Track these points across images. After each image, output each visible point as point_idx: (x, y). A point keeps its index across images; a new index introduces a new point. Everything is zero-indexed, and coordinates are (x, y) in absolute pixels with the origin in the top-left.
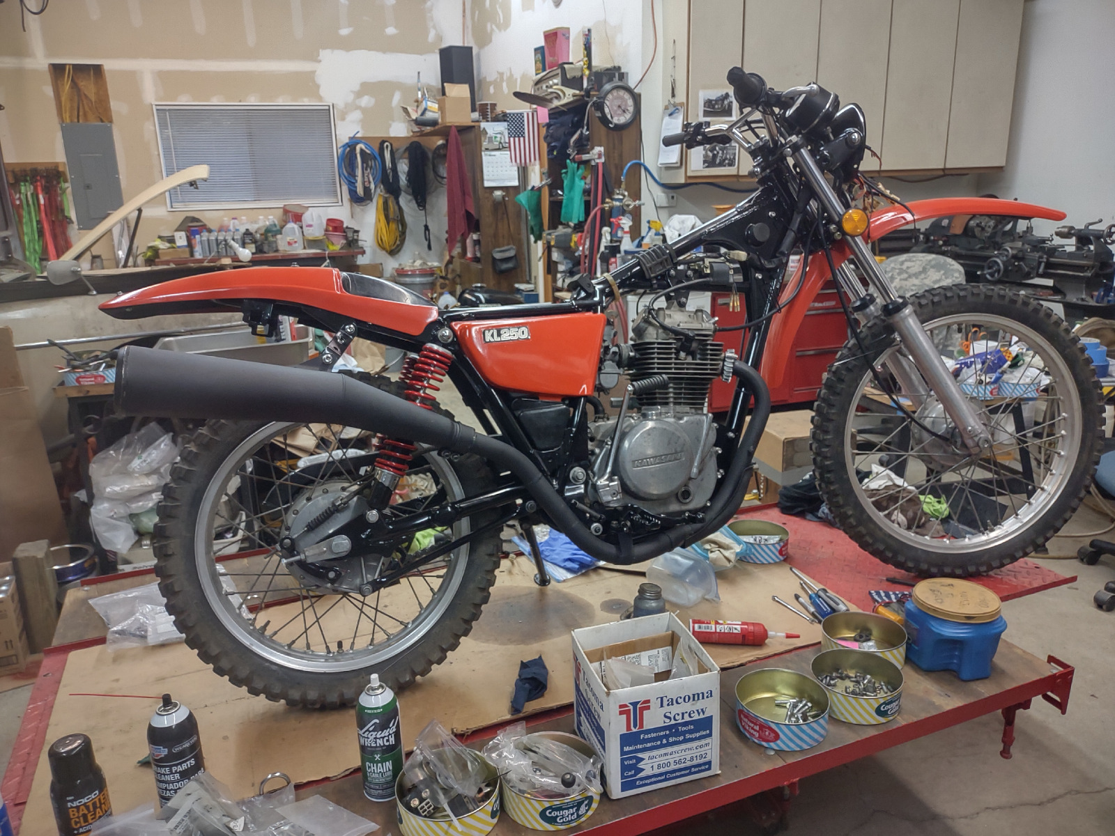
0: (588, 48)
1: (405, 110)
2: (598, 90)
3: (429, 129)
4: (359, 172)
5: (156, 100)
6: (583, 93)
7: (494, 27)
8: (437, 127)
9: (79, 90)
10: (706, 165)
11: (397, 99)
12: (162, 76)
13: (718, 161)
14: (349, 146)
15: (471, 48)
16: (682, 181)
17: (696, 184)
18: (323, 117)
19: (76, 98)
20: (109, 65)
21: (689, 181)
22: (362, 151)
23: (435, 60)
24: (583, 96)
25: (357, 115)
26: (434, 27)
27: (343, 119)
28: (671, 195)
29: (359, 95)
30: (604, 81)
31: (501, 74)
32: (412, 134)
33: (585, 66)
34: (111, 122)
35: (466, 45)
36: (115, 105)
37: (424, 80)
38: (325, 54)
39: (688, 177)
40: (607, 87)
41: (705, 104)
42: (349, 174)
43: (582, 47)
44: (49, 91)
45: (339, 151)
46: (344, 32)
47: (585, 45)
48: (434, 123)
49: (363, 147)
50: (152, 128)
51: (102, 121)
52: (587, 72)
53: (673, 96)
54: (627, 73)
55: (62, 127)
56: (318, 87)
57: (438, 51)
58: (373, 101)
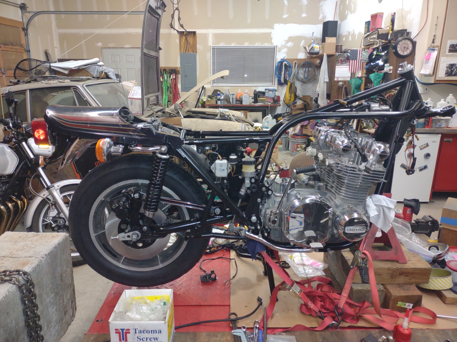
0: (393, 21)
1: (305, 48)
2: (395, 40)
3: (315, 56)
4: (283, 73)
5: (212, 44)
6: (387, 42)
7: (349, 12)
8: (318, 55)
9: (187, 41)
10: (447, 75)
11: (302, 43)
12: (216, 36)
13: (453, 73)
14: (280, 63)
15: (337, 22)
16: (433, 82)
17: (440, 83)
18: (272, 51)
19: (186, 44)
20: (198, 31)
21: (436, 82)
22: (285, 64)
23: (320, 27)
24: (387, 43)
25: (285, 50)
26: (322, 13)
27: (280, 52)
28: (426, 88)
29: (287, 42)
30: (399, 36)
31: (349, 33)
32: (307, 58)
33: (390, 29)
34: (196, 52)
35: (335, 20)
36: (198, 46)
37: (315, 35)
38: (276, 26)
39: (435, 80)
40: (400, 39)
41: (450, 46)
42: (279, 74)
43: (390, 21)
44: (178, 41)
45: (276, 64)
46: (285, 16)
47: (392, 20)
48: (317, 53)
49: (286, 63)
50: (210, 55)
51: (193, 52)
52: (391, 32)
53: (433, 42)
54: (411, 32)
55: (180, 54)
56: (272, 39)
57: (322, 23)
58: (293, 44)
